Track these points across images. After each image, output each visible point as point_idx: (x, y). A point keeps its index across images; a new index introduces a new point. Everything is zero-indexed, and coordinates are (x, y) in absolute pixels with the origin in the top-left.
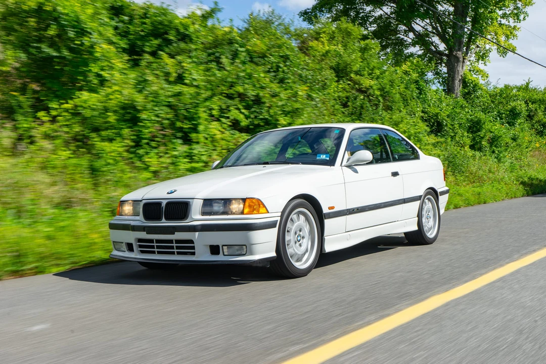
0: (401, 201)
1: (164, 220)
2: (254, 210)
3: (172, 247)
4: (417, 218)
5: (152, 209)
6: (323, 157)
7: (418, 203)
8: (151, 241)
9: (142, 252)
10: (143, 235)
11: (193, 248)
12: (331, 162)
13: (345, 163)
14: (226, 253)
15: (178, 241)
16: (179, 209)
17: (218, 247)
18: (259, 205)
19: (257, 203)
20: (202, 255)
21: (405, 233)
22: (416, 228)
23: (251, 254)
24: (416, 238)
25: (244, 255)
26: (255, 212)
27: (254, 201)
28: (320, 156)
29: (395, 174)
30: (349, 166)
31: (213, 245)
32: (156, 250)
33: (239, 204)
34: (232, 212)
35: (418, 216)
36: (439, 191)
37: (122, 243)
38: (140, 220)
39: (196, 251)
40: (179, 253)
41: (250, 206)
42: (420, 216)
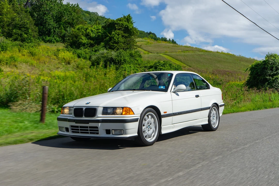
0: (200, 110)
1: (84, 117)
2: (128, 113)
3: (88, 130)
4: (208, 118)
5: (78, 111)
6: (162, 87)
7: (208, 111)
8: (78, 127)
9: (73, 132)
10: (74, 124)
11: (98, 130)
12: (166, 90)
13: (172, 90)
14: (113, 134)
15: (90, 127)
16: (92, 111)
17: (110, 130)
18: (130, 110)
19: (129, 110)
20: (102, 134)
21: (202, 125)
22: (207, 123)
23: (126, 134)
24: (207, 128)
25: (122, 134)
26: (128, 114)
27: (127, 108)
28: (160, 87)
29: (197, 96)
30: (174, 92)
31: (107, 130)
32: (80, 131)
33: (120, 110)
34: (117, 114)
35: (208, 117)
36: (219, 104)
37: (64, 127)
38: (72, 117)
39: (99, 132)
40: (91, 133)
41: (125, 111)
42: (209, 116)
